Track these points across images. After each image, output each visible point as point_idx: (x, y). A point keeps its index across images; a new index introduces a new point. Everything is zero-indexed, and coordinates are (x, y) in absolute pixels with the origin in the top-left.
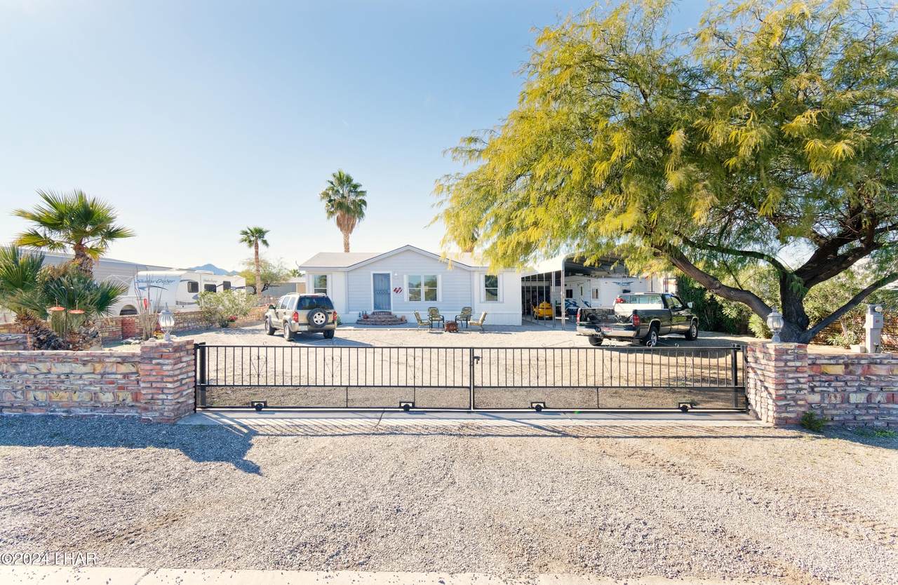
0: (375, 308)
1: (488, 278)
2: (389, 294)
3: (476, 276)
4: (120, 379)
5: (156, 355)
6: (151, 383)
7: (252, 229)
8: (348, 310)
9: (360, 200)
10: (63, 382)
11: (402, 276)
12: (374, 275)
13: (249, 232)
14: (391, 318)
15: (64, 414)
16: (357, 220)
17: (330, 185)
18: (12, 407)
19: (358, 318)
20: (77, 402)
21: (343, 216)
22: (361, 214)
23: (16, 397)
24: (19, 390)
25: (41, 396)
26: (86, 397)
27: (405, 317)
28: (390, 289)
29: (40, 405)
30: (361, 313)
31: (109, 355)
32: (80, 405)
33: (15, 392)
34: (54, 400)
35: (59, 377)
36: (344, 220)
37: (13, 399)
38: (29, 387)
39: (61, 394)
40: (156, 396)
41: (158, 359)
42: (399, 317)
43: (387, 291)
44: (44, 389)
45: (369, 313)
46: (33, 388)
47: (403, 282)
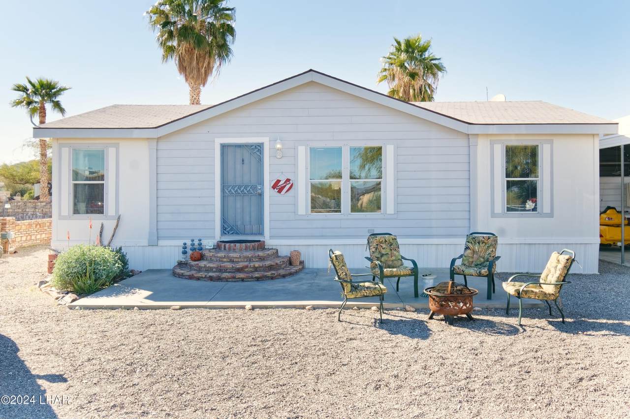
0: (224, 230)
1: (511, 152)
2: (261, 195)
3: (482, 147)
7: (35, 81)
8: (156, 238)
9: (223, 25)
11: (295, 149)
12: (224, 147)
13: (29, 87)
14: (261, 259)
16: (218, 63)
19: (181, 258)
21: (190, 52)
22: (223, 50)
27: (298, 253)
28: (261, 182)
30: (189, 243)
36: (191, 59)
42: (284, 252)
43: (254, 188)
45: (208, 244)
47: (295, 165)
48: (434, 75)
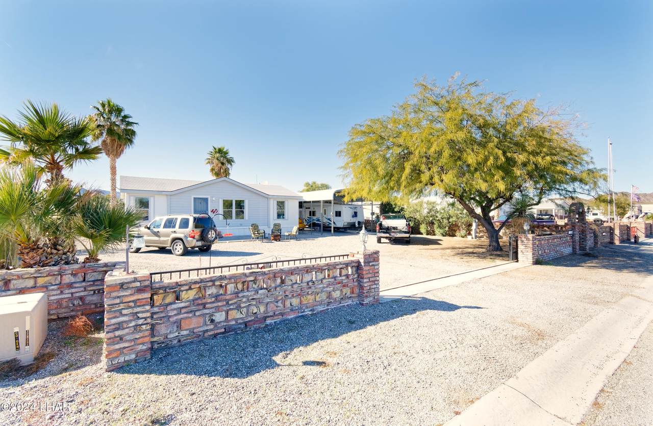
1: (278, 203)
4: (344, 280)
5: (372, 260)
6: (369, 278)
10: (310, 288)
11: (219, 200)
15: (310, 313)
17: (96, 112)
18: (274, 315)
20: (318, 301)
22: (131, 141)
23: (277, 307)
24: (279, 300)
25: (295, 302)
26: (324, 296)
28: (208, 210)
29: (294, 309)
31: (339, 263)
32: (321, 303)
33: (277, 302)
34: (304, 303)
35: (308, 284)
37: (275, 308)
38: (287, 296)
39: (309, 297)
40: (372, 287)
41: (373, 262)
43: (205, 211)
44: (298, 295)
46: (290, 296)
47: (219, 205)
48: (231, 164)
